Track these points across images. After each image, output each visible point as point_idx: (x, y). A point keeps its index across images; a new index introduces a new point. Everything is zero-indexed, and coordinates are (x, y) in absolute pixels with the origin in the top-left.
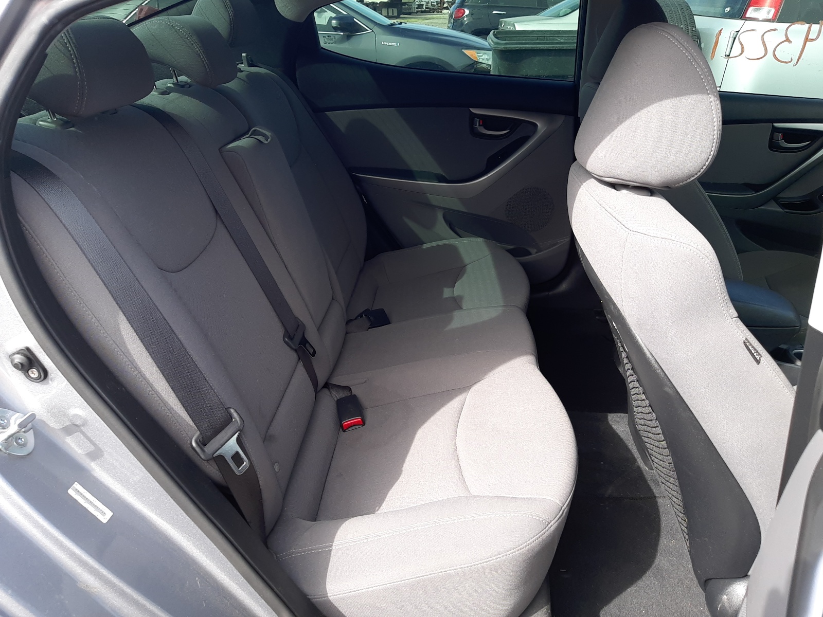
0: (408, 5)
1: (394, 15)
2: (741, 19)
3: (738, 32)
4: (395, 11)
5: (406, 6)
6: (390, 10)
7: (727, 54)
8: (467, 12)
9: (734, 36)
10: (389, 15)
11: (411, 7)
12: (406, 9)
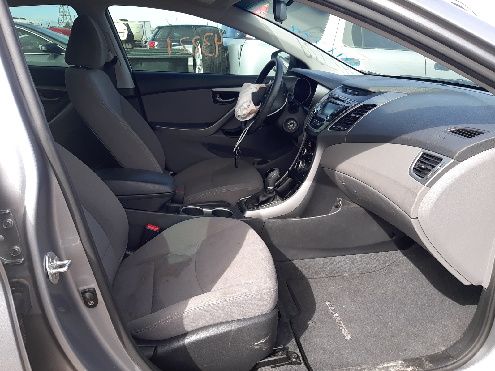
0: (138, 42)
1: (130, 47)
2: (244, 38)
3: (243, 45)
4: (130, 45)
5: (137, 42)
6: (127, 45)
7: (239, 58)
8: (156, 43)
9: (241, 48)
10: (127, 47)
11: (140, 43)
12: (137, 44)
